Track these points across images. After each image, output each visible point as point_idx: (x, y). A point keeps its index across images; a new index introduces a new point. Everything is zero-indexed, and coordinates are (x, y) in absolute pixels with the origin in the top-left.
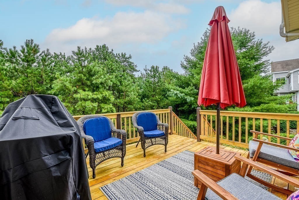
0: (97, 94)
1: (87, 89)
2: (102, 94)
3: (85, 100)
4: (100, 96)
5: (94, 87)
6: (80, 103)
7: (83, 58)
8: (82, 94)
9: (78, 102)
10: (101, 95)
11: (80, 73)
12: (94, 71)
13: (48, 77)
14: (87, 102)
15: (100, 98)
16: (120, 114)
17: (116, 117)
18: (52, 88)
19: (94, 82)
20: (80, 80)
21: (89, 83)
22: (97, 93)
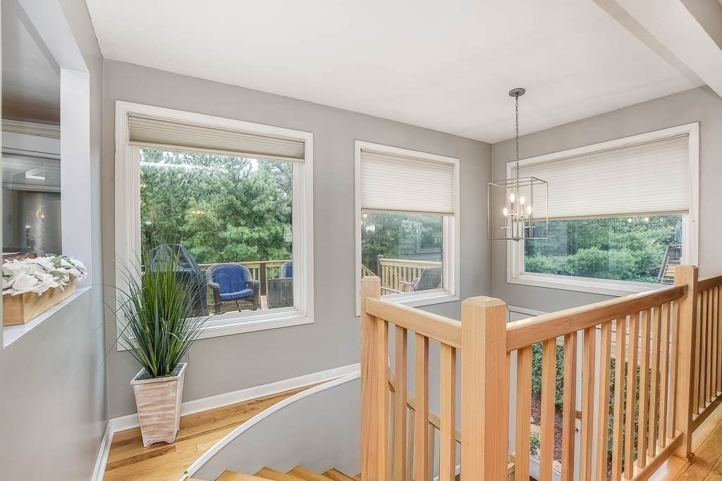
0: (259, 231)
1: (243, 222)
2: (269, 230)
3: (238, 241)
4: (264, 235)
5: (256, 217)
6: (229, 246)
7: (238, 166)
8: (232, 231)
9: (226, 245)
10: (268, 233)
11: (230, 193)
12: (257, 188)
13: (179, 201)
14: (240, 245)
15: (266, 238)
16: (265, 264)
17: (258, 266)
18: (185, 222)
19: (255, 209)
20: (231, 206)
21: (246, 211)
22: (261, 228)
